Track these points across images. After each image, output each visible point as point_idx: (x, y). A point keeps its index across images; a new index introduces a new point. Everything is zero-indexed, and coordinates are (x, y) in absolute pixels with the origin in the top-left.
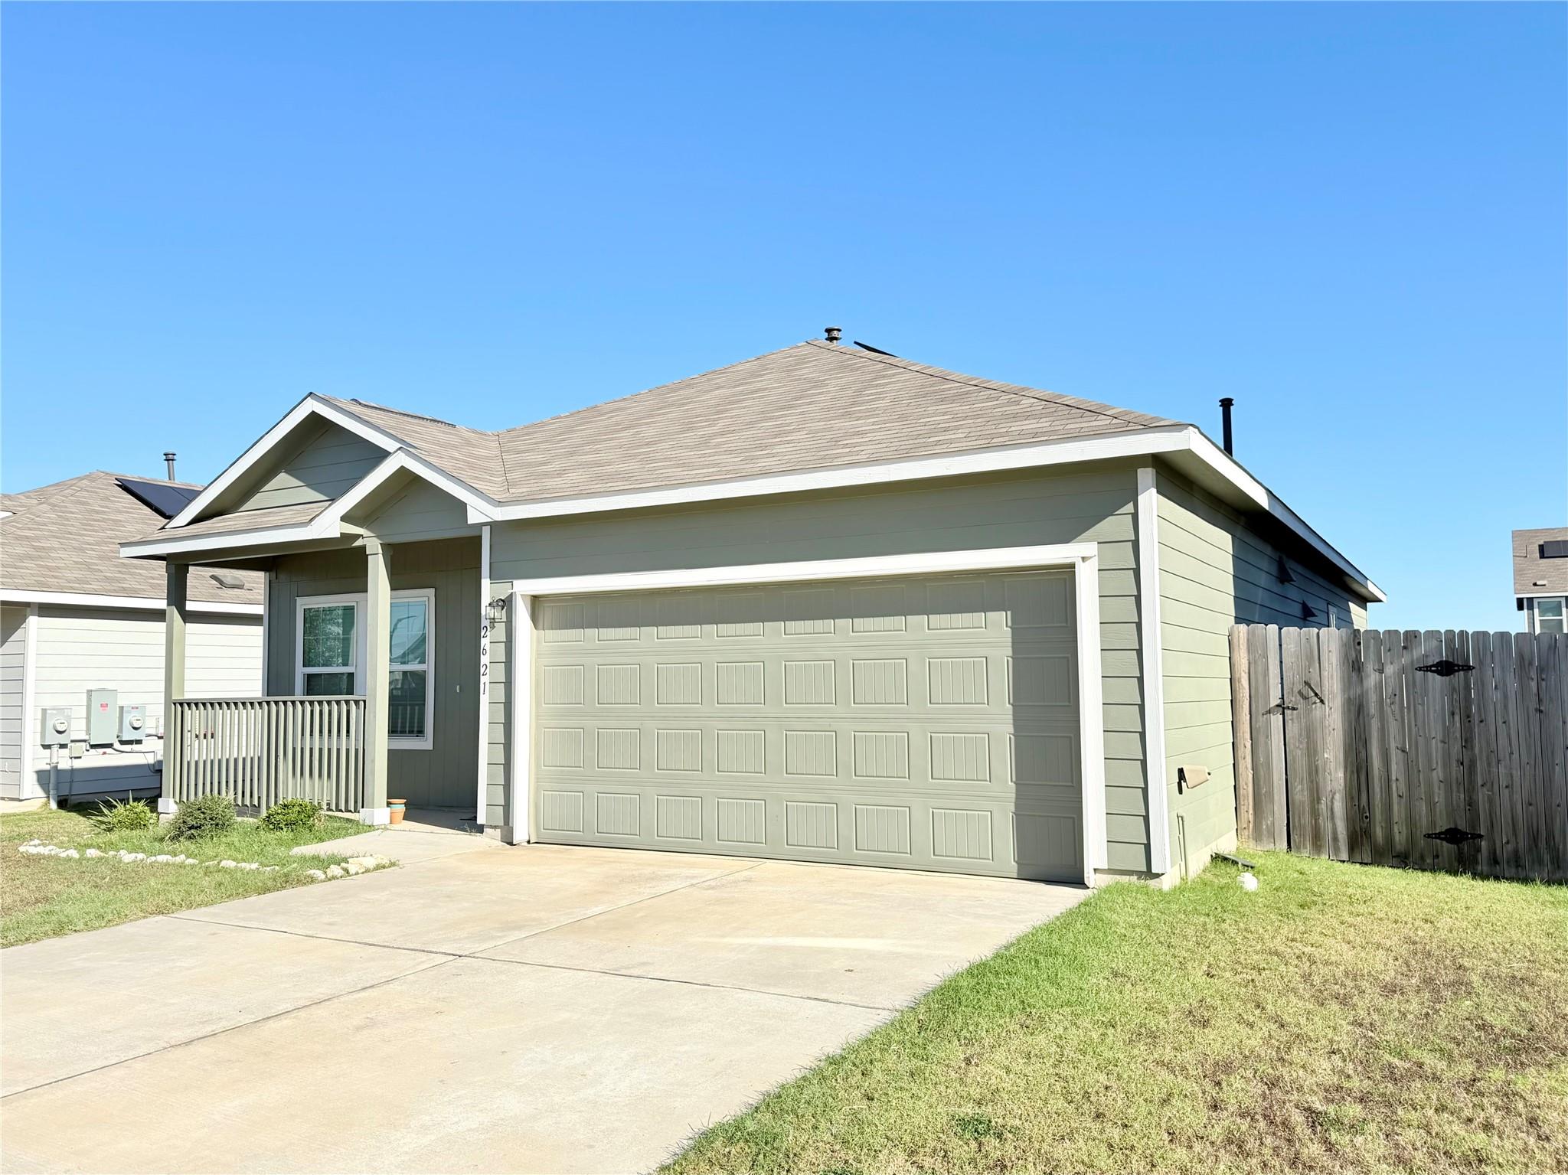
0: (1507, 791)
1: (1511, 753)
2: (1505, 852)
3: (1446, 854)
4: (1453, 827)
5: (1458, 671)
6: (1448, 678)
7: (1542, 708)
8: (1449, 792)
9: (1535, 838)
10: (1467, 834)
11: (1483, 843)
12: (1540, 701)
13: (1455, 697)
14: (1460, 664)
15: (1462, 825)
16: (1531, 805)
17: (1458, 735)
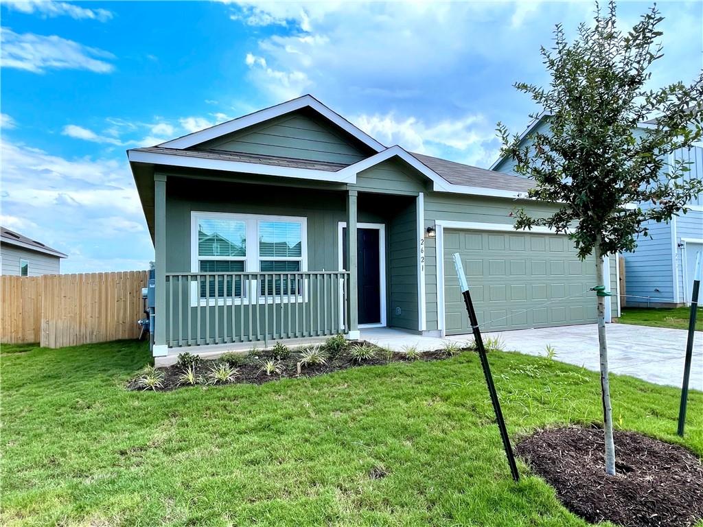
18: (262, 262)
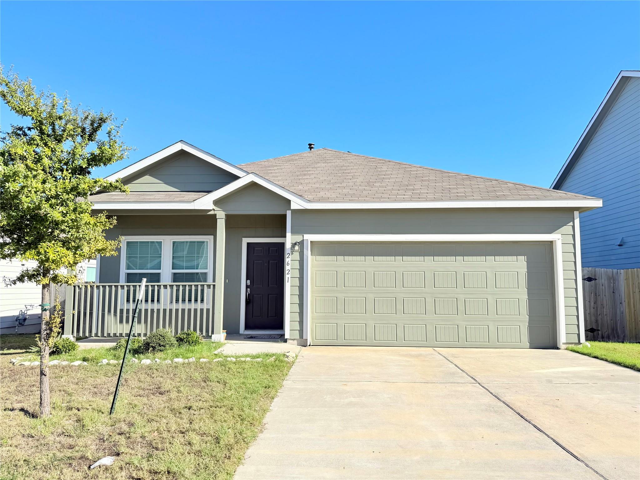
0: (606, 316)
1: (607, 305)
2: (605, 335)
3: (590, 336)
4: (592, 327)
5: (593, 280)
6: (590, 282)
7: (614, 292)
8: (590, 317)
9: (613, 330)
10: (595, 330)
11: (600, 332)
12: (614, 290)
13: (592, 288)
14: (593, 278)
15: (594, 328)
16: (612, 320)
17: (593, 300)
18: (175, 274)
